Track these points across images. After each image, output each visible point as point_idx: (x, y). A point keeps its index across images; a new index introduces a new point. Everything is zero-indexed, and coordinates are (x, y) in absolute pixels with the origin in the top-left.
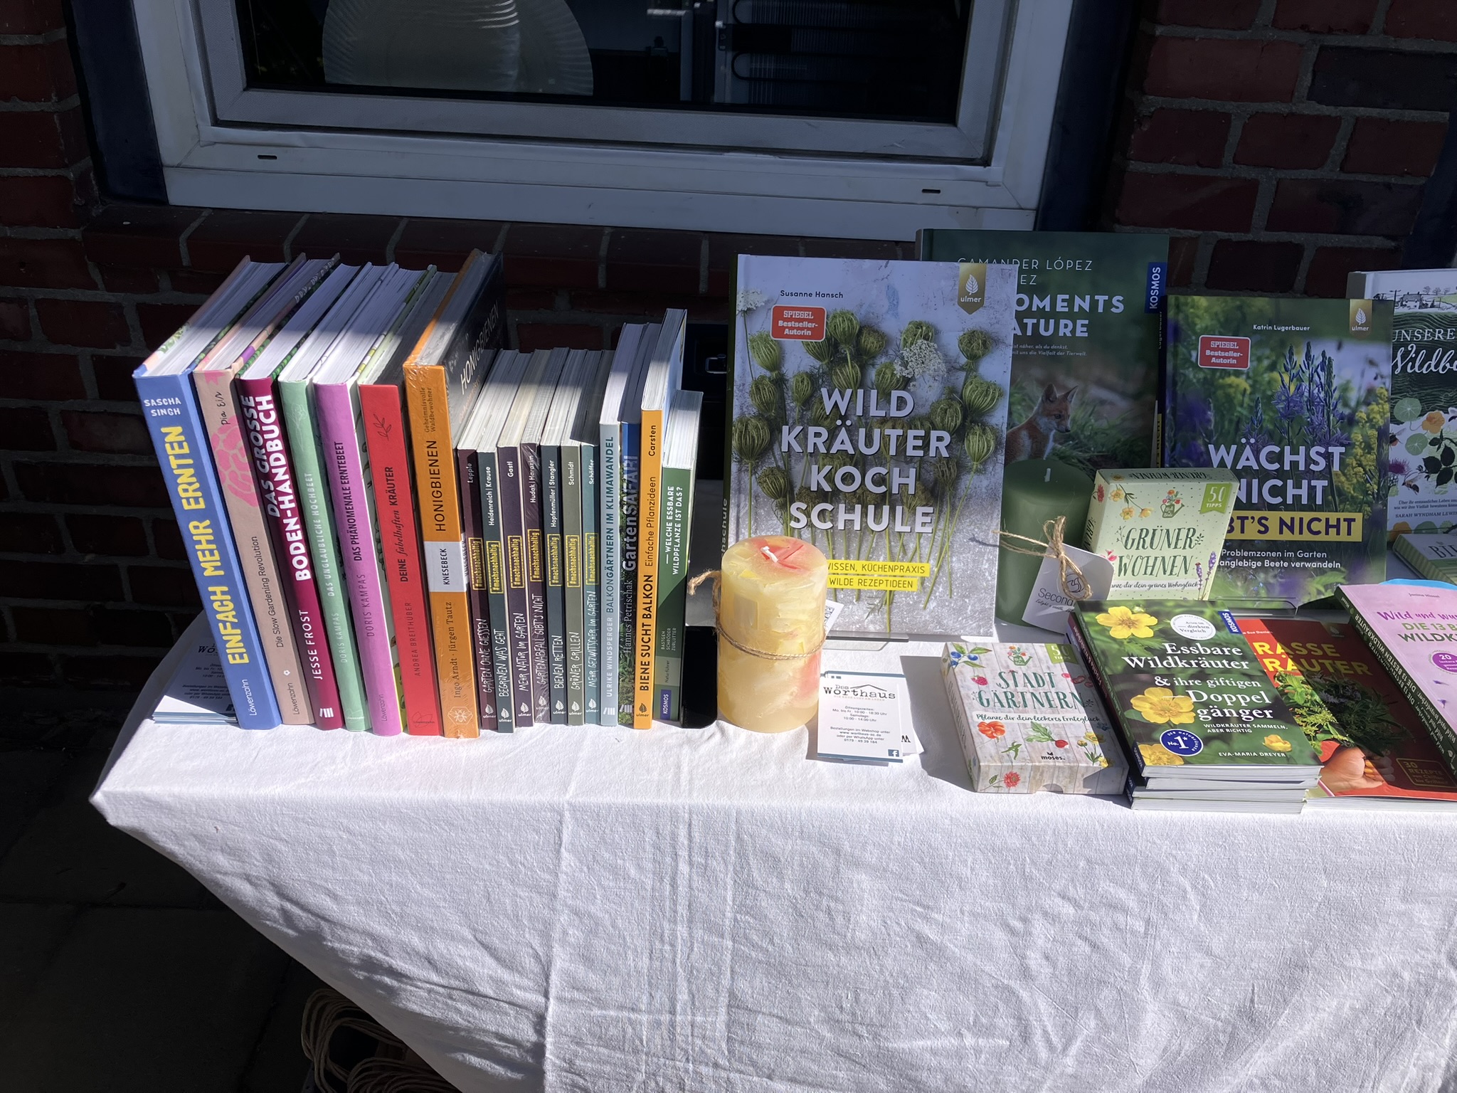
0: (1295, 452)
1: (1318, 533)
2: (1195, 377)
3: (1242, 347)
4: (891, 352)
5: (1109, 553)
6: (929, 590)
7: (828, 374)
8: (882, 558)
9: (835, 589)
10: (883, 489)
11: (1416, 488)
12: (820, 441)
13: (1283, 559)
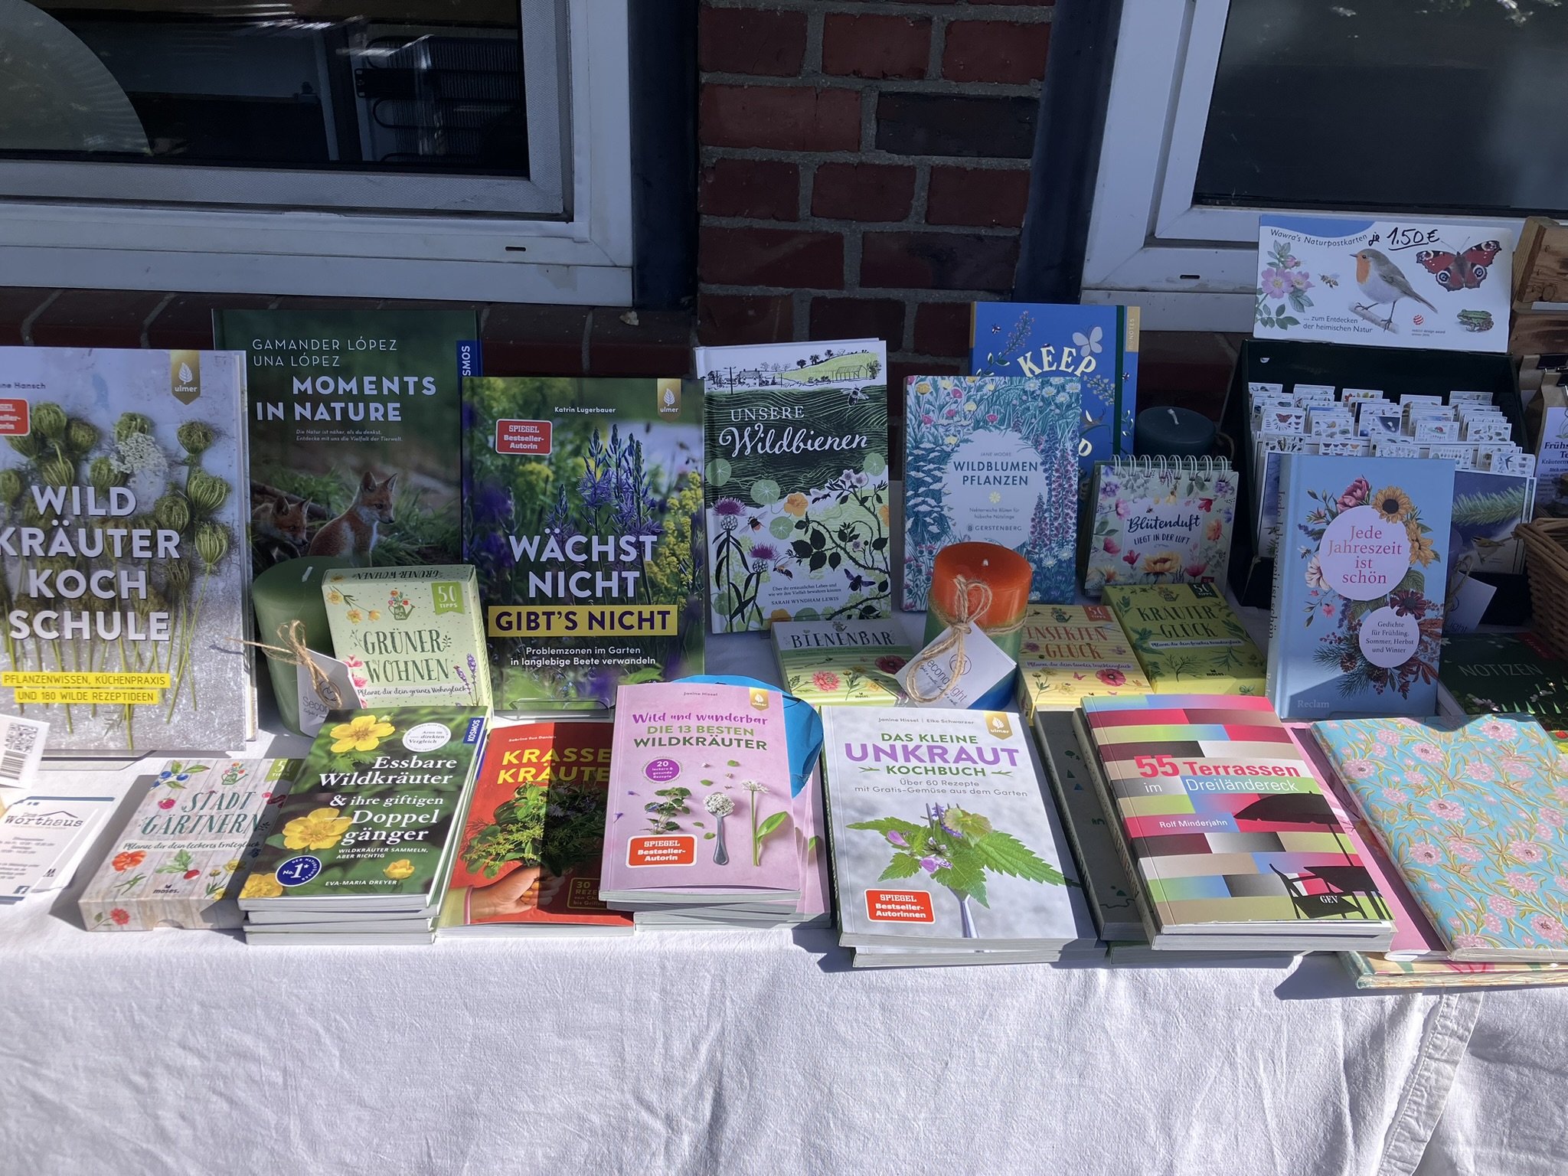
0: (603, 541)
1: (632, 627)
2: (492, 464)
3: (544, 431)
4: (105, 446)
5: (352, 659)
6: (171, 702)
7: (38, 470)
8: (117, 669)
9: (68, 705)
10: (111, 594)
11: (789, 574)
12: (36, 544)
13: (594, 656)
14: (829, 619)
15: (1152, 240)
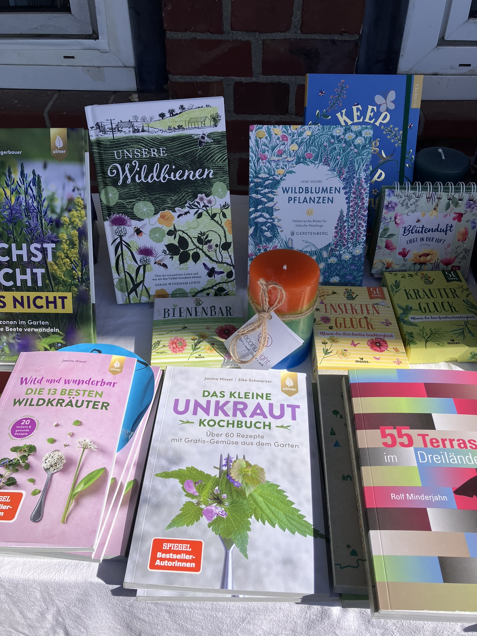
0: (19, 248)
1: (41, 307)
13: (18, 326)
14: (193, 296)
15: (443, 42)
